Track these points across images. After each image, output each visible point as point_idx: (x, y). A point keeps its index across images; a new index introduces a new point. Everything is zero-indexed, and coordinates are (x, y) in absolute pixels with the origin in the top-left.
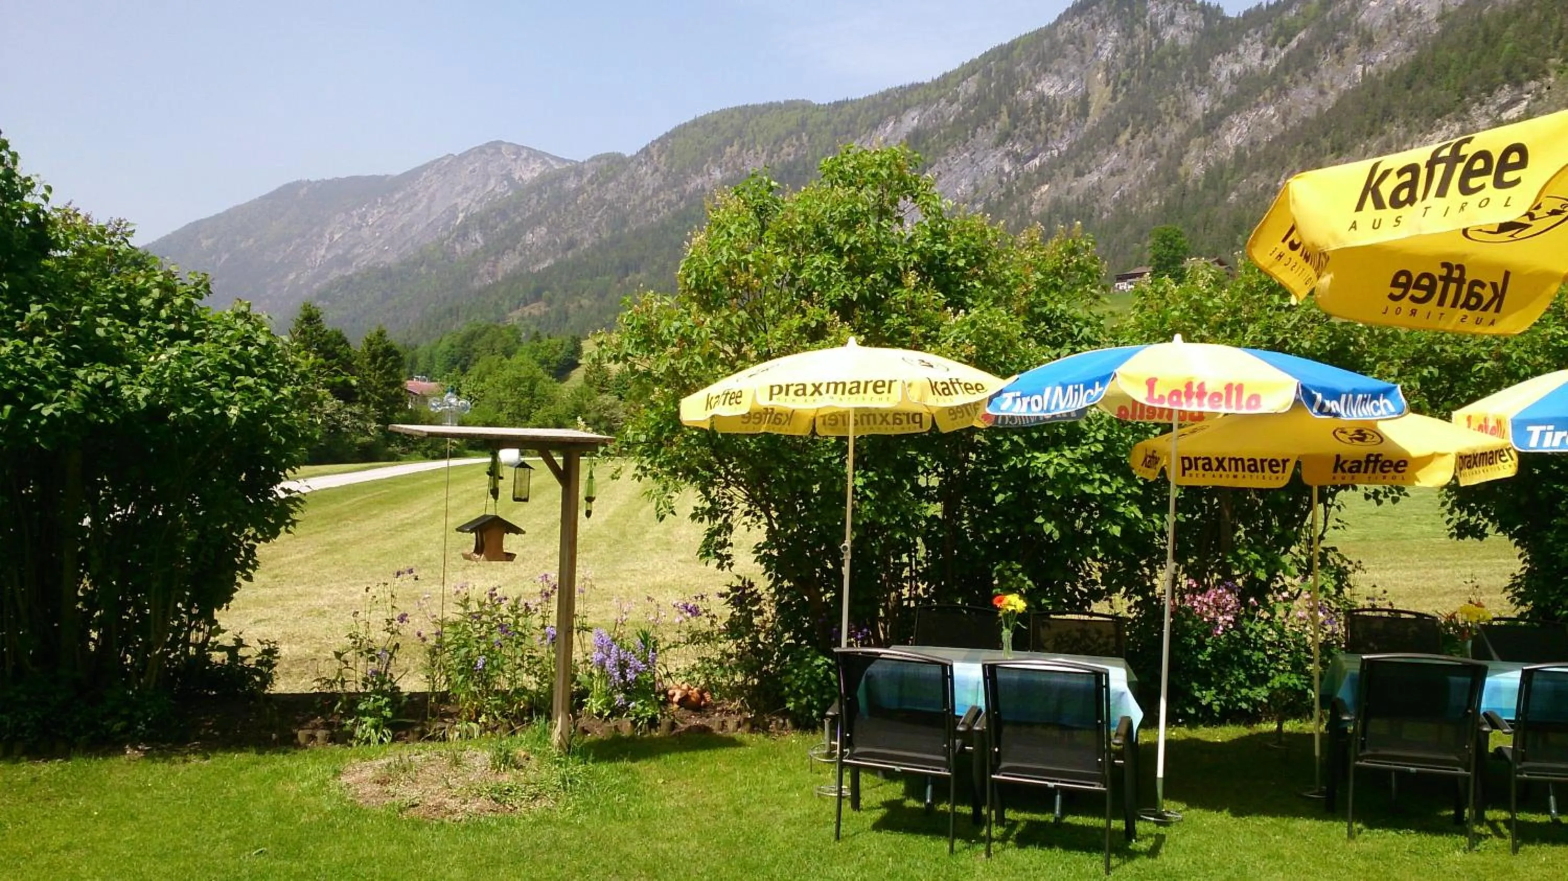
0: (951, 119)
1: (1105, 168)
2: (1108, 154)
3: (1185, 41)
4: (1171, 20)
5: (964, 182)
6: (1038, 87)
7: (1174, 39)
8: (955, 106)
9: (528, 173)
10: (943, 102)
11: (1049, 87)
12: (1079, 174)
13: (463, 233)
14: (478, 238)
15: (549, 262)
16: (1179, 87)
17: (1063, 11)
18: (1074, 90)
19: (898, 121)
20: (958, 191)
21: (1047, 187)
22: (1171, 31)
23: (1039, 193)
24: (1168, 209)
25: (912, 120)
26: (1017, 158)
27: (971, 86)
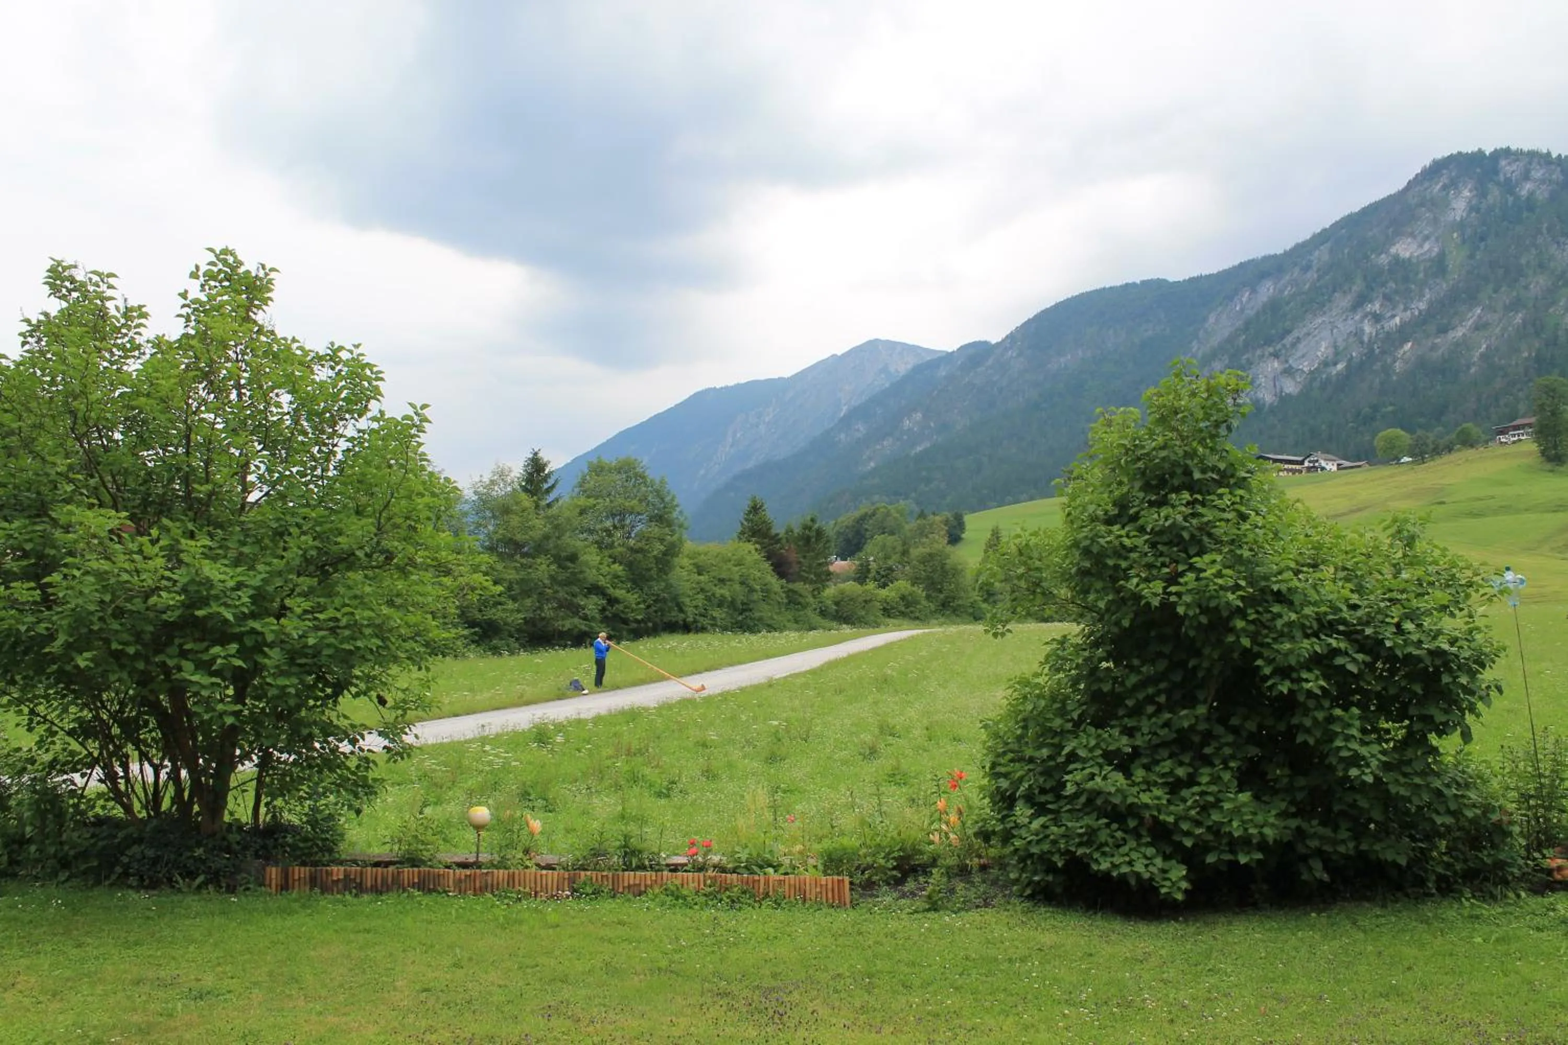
0: (1307, 286)
1: (1470, 322)
2: (1470, 310)
3: (1542, 194)
4: (1526, 177)
5: (1324, 344)
6: (1393, 250)
7: (1531, 193)
8: (1309, 275)
9: (902, 367)
10: (1297, 271)
11: (1405, 249)
12: (1443, 330)
13: (846, 421)
14: (861, 429)
15: (927, 444)
16: (1540, 240)
17: (1411, 177)
18: (1430, 250)
19: (1254, 291)
20: (1319, 354)
21: (1410, 344)
22: (1528, 186)
23: (1401, 352)
24: (1539, 359)
25: (1267, 290)
26: (1377, 318)
27: (1322, 255)
